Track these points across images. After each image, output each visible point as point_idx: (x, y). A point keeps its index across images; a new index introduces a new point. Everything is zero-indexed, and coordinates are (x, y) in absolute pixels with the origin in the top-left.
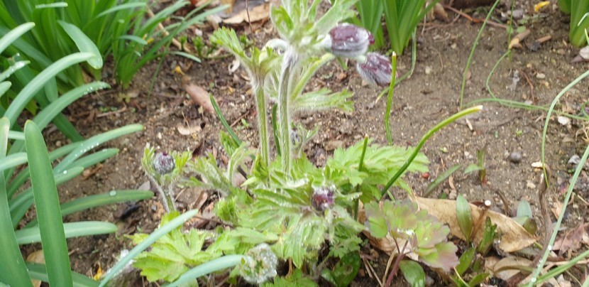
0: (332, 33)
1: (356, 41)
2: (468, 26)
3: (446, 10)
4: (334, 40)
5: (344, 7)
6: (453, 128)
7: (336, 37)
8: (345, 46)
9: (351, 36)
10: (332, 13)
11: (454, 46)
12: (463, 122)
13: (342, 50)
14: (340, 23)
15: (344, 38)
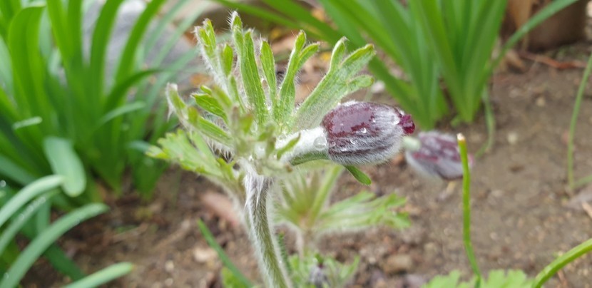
0: (327, 124)
1: (375, 132)
2: (553, 73)
3: (522, 58)
4: (331, 136)
5: (349, 71)
6: (565, 219)
7: (335, 129)
8: (355, 145)
9: (363, 125)
10: (327, 86)
11: (541, 102)
12: (578, 208)
13: (349, 153)
14: (343, 101)
15: (349, 130)
